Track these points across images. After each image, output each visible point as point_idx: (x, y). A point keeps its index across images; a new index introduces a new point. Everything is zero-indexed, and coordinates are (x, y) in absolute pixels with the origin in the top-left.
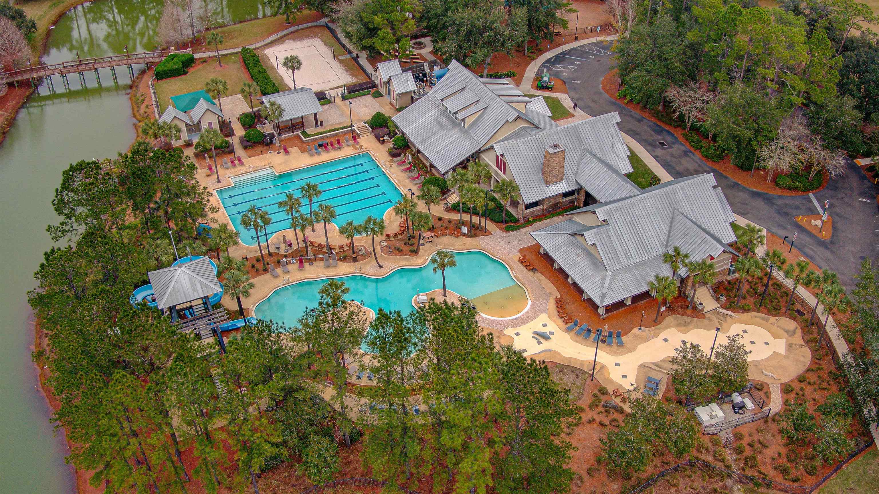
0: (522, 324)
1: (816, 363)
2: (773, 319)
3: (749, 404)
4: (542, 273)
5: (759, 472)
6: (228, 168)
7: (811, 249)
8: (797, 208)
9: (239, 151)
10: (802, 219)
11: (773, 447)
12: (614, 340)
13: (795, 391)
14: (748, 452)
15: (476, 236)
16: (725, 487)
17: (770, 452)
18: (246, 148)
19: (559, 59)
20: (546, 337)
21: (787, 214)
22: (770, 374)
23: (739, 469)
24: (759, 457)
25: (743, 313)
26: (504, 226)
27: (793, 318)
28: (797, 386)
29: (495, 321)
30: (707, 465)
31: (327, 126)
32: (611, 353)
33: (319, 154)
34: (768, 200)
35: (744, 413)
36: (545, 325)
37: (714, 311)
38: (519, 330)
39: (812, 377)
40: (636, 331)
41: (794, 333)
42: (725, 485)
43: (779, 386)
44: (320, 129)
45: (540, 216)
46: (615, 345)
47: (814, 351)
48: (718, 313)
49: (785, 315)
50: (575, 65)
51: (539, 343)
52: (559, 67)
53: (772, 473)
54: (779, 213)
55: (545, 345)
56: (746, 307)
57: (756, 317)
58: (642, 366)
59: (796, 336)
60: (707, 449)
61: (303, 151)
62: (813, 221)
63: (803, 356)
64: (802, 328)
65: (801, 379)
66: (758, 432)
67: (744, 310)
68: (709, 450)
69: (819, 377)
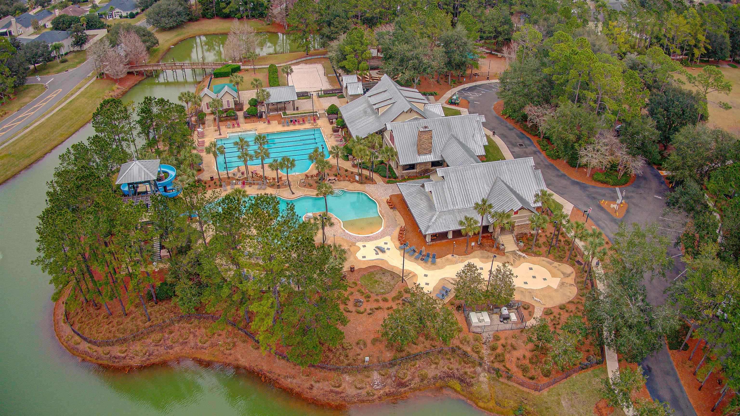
0: (371, 240)
1: (579, 299)
2: (556, 264)
3: (513, 317)
4: (399, 211)
5: (504, 366)
6: (229, 128)
7: (605, 223)
8: (604, 195)
9: (241, 119)
10: (604, 203)
11: (521, 350)
12: (430, 260)
13: (554, 314)
14: (499, 350)
15: (365, 183)
16: (475, 372)
17: (517, 354)
18: (246, 118)
19: (471, 89)
20: (383, 251)
21: (594, 198)
22: (538, 300)
23: (490, 362)
24: (507, 356)
25: (535, 256)
26: (387, 180)
27: (572, 265)
28: (556, 312)
29: (353, 236)
30: (465, 354)
31: (300, 111)
32: (424, 268)
33: (288, 126)
34: (583, 187)
35: (507, 323)
36: (386, 243)
37: (514, 253)
38: (367, 244)
39: (572, 307)
40: (449, 256)
41: (569, 275)
42: (475, 371)
43: (542, 309)
44: (296, 112)
45: (414, 176)
46: (429, 263)
47: (580, 289)
48: (516, 254)
49: (566, 262)
50: (481, 93)
51: (377, 254)
52: (469, 94)
53: (514, 369)
54: (588, 197)
55: (381, 256)
56: (538, 253)
57: (543, 260)
58: (444, 279)
59: (570, 278)
60: (468, 342)
61: (279, 123)
62: (612, 205)
63: (570, 292)
64: (576, 273)
65: (562, 307)
66: (513, 338)
67: (536, 254)
68: (470, 343)
69: (577, 308)
